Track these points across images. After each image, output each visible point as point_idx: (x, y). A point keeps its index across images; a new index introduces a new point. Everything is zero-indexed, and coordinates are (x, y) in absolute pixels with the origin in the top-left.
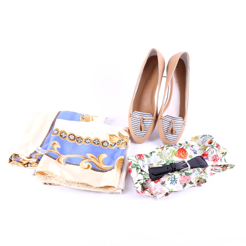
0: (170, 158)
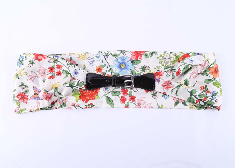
0: (172, 64)
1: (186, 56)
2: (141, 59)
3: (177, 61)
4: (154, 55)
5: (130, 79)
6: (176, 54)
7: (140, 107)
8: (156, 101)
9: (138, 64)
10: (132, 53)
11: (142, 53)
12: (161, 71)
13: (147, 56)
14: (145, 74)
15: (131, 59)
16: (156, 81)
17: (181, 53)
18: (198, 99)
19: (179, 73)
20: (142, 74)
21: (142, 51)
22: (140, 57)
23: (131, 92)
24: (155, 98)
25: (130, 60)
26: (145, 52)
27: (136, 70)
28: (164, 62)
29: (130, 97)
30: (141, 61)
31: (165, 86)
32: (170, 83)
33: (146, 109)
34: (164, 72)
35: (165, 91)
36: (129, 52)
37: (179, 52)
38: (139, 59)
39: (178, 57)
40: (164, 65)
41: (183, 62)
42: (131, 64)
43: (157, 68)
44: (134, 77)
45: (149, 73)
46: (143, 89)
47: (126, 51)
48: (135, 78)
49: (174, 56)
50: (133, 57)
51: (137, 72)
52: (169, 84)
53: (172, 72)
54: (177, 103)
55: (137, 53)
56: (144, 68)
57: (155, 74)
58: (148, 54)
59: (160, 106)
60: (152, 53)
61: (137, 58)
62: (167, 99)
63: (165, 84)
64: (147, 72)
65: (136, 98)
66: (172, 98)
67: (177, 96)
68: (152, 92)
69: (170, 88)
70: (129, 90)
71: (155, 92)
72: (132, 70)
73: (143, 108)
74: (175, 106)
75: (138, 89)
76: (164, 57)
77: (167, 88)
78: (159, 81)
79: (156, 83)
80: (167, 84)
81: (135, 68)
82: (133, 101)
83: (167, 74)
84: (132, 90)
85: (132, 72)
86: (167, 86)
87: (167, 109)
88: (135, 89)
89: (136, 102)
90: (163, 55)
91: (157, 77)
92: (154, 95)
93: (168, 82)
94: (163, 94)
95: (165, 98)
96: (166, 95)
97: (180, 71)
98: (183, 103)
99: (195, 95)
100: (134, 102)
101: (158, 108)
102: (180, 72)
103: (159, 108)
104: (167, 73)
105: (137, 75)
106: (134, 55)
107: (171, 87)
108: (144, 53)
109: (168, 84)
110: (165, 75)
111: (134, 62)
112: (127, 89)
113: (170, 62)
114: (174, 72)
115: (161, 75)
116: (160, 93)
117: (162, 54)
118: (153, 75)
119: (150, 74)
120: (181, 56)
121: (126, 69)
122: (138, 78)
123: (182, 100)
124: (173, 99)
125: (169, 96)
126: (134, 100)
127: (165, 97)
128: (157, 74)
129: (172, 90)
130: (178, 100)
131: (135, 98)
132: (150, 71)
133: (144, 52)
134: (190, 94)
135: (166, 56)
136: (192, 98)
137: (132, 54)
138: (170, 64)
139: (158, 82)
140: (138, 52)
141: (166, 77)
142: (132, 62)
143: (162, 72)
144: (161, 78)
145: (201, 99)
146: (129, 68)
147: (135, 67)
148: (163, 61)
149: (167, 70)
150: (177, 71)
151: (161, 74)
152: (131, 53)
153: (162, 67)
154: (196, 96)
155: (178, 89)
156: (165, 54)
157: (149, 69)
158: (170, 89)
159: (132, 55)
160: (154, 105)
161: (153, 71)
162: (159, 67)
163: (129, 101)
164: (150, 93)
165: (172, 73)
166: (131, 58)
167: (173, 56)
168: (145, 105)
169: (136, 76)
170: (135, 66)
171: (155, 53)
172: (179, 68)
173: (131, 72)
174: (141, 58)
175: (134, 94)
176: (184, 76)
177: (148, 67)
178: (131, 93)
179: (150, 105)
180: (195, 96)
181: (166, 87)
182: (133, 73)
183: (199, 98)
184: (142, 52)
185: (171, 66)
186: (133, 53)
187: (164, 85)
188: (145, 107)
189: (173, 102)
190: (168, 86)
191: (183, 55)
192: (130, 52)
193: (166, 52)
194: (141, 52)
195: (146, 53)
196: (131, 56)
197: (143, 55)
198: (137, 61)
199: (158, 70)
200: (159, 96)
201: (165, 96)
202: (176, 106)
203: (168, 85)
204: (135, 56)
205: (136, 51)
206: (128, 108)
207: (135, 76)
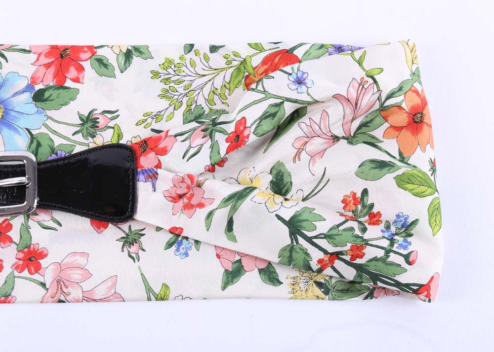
1: (277, 60)
2: (76, 80)
3: (241, 87)
4: (136, 60)
5: (19, 171)
6: (236, 54)
7: (62, 298)
8: (139, 267)
9: (66, 104)
10: (39, 55)
11: (83, 56)
12: (163, 134)
13: (106, 66)
14: (92, 146)
15: (34, 81)
16: (141, 177)
17: (257, 47)
18: (325, 252)
19: (238, 136)
20: (78, 149)
21: (83, 47)
22: (72, 72)
23: (26, 228)
24: (134, 255)
25: (29, 88)
26: (95, 48)
27: (55, 132)
28: (181, 90)
29: (21, 255)
30: (77, 91)
31: (181, 197)
32: (199, 186)
33: (94, 303)
34: (175, 136)
35: (181, 220)
36: (24, 51)
37: (249, 44)
38: (69, 83)
39: (246, 67)
40: (184, 107)
41: (260, 88)
42: (32, 108)
43: (149, 120)
44: (39, 164)
45: (115, 142)
46: (82, 215)
47: (11, 49)
48: (42, 167)
49: (229, 63)
50: (40, 75)
51: (58, 141)
52: (196, 190)
53: (211, 137)
54: (233, 274)
55: (62, 57)
56: (90, 123)
57: (136, 147)
58: (112, 59)
59: (157, 289)
60: (128, 55)
61: (60, 77)
62: (187, 255)
63: (180, 192)
64: (105, 138)
65: (46, 255)
66: (213, 253)
67: (234, 239)
68: (125, 226)
69: (201, 205)
70: (17, 222)
71: (135, 227)
72: (34, 132)
73: (77, 301)
74: (224, 288)
75: (59, 215)
76: (184, 68)
77: (189, 207)
78: (152, 176)
79: (143, 188)
80: (186, 191)
81: (50, 123)
82: (31, 273)
83: (190, 147)
84: (31, 223)
85: (35, 142)
86: (185, 200)
87: (188, 300)
88: (44, 217)
89: (48, 275)
90: (177, 61)
91: (146, 161)
92: (130, 240)
93: (189, 182)
94: (172, 236)
95: (182, 251)
96: (187, 238)
97: (242, 128)
98: (260, 271)
99: (310, 234)
100: (36, 276)
101: (149, 299)
102: (246, 134)
103: (152, 297)
104: (188, 142)
105: (59, 152)
106: (48, 66)
107: (203, 201)
108: (94, 53)
109: (188, 187)
110: (178, 148)
111: (47, 94)
112: (9, 218)
113: (207, 90)
114: (218, 136)
115: (164, 152)
116: (159, 229)
117: (171, 57)
118: (128, 153)
119: (116, 147)
120: (257, 60)
121: (10, 126)
122: (58, 166)
123: (256, 258)
124: (218, 256)
125: (197, 242)
126: (38, 268)
127: (178, 250)
128: (146, 145)
129: (210, 214)
130: (238, 258)
131: (43, 255)
132: (120, 136)
133: (92, 49)
134: (286, 230)
135: (193, 64)
136: (296, 247)
137: (38, 59)
138: (210, 102)
139: (149, 184)
140: (66, 48)
141: (184, 157)
142: (39, 97)
143: (166, 136)
144: (163, 166)
145: (341, 253)
146: (23, 123)
147: (49, 118)
148: (176, 86)
149: (194, 125)
150: (231, 128)
151: (161, 145)
152: (33, 57)
153: (173, 113)
154: (316, 237)
155: (234, 209)
156: (188, 57)
157: (111, 124)
158: (202, 213)
159: (38, 63)
160: (131, 286)
161: (131, 135)
162: (157, 116)
163: (16, 273)
164: (113, 233)
165: (209, 143)
166: (32, 78)
167: (222, 63)
168: (87, 286)
169: (54, 157)
170: (49, 113)
171: (140, 52)
172: (238, 118)
173: (31, 142)
174: (80, 77)
175: (39, 237)
176: (265, 151)
177: (109, 116)
178: (25, 236)
179: (110, 288)
180: (309, 240)
181: (181, 203)
182: (39, 145)
183: (331, 249)
184: (86, 52)
185: (214, 107)
186: (42, 56)
187: (174, 195)
188: (88, 298)
189: (217, 271)
190: (190, 199)
191: (263, 55)
192: (29, 52)
193: (192, 46)
194: (77, 49)
195: (100, 52)
196: (35, 68)
197: (86, 65)
198: (61, 91)
199: (153, 130)
200: (154, 243)
201: (180, 244)
202: (230, 288)
203: (192, 195)
204: (52, 69)
205: (54, 48)
206: (9, 302)
207: (50, 158)
